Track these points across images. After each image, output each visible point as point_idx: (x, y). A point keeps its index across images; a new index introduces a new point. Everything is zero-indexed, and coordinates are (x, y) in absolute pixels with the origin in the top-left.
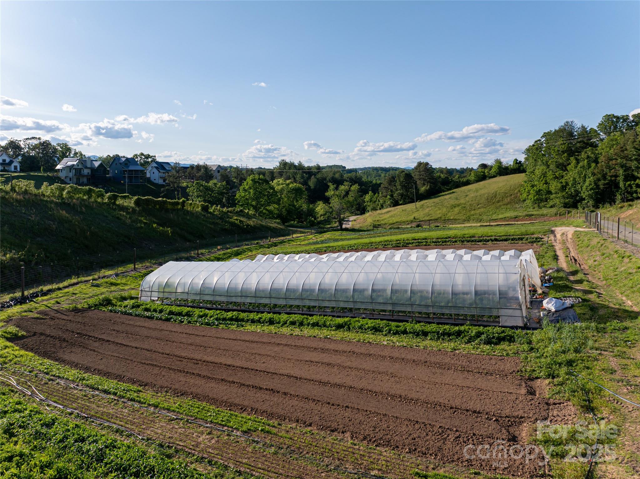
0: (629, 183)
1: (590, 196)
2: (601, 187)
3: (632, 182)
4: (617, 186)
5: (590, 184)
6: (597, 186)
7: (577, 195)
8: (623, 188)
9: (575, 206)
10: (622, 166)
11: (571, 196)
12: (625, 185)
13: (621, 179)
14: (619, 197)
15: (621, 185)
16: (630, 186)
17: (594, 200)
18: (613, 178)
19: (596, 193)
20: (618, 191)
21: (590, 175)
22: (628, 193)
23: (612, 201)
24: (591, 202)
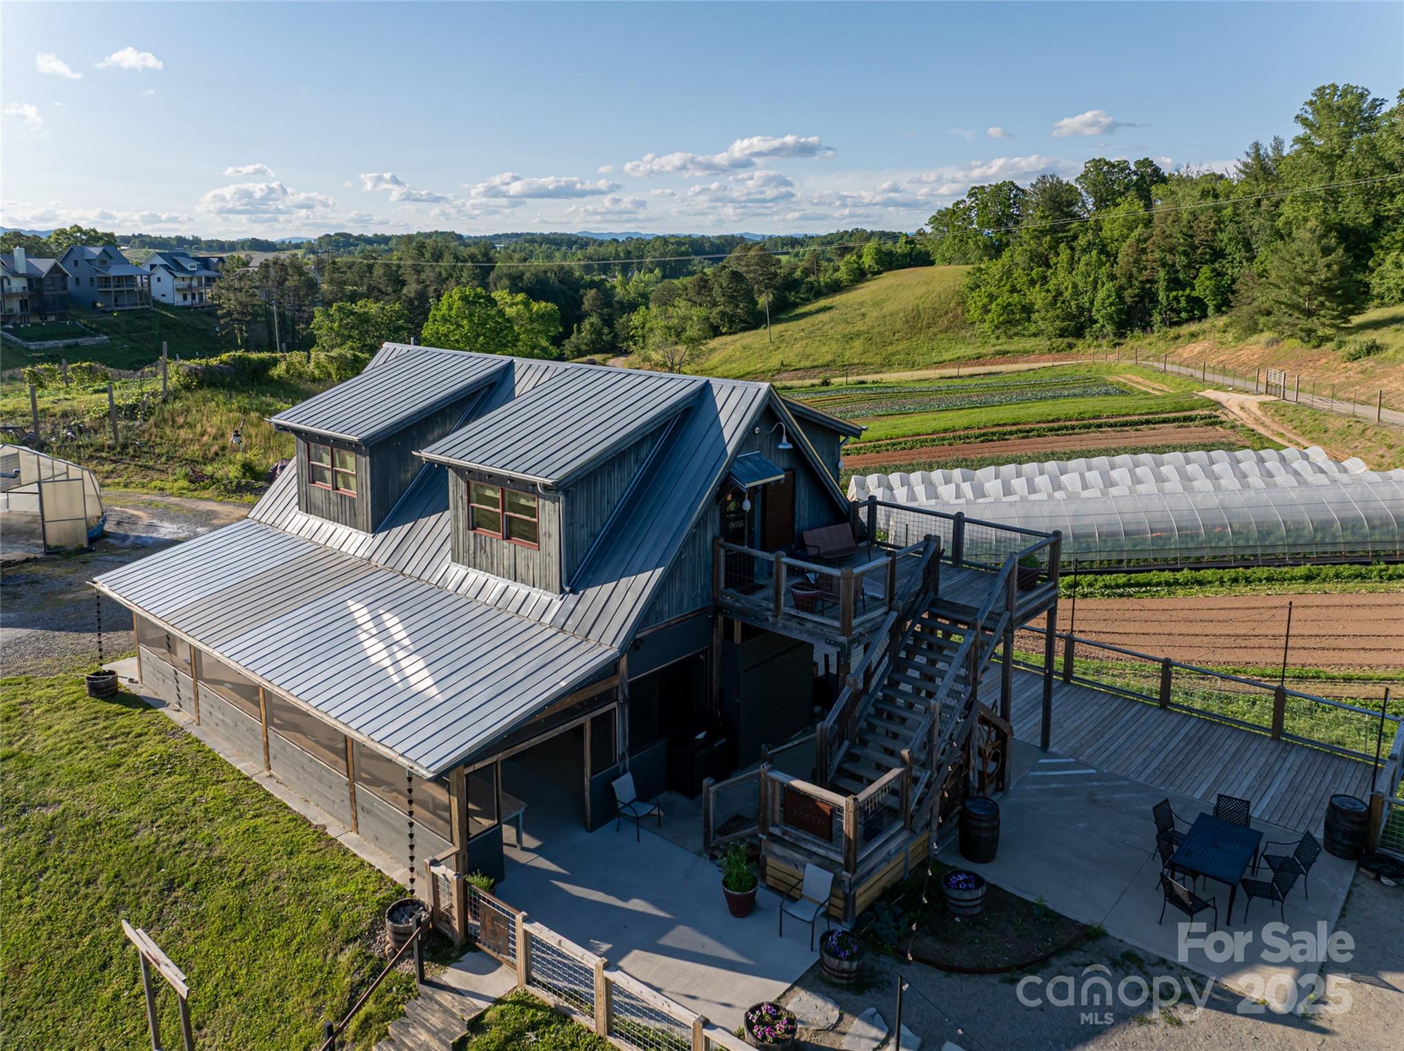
0: (1174, 293)
1: (1110, 318)
2: (1128, 300)
3: (1180, 293)
4: (1154, 300)
5: (1109, 296)
6: (1120, 297)
7: (1081, 314)
8: (1164, 302)
9: (1079, 333)
10: (1164, 265)
11: (1069, 317)
12: (1168, 297)
13: (1162, 285)
14: (1157, 318)
15: (1162, 296)
16: (1176, 299)
17: (1114, 323)
18: (1148, 286)
19: (1119, 312)
20: (1155, 307)
21: (1105, 279)
22: (1172, 310)
23: (1146, 326)
24: (1109, 328)
